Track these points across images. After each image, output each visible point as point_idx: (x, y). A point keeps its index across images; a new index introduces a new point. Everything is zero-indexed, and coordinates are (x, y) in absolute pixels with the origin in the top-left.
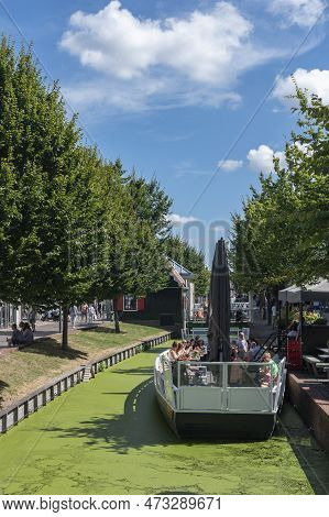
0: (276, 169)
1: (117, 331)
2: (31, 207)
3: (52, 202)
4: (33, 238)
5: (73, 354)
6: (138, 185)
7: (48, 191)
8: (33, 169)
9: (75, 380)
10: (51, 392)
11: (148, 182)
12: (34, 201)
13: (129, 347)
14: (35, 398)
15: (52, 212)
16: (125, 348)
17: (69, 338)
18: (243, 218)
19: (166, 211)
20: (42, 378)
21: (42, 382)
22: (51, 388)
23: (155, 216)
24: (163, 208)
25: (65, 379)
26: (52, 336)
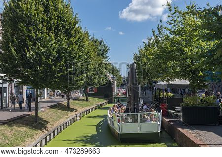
0: (154, 35)
1: (87, 100)
2: (61, 51)
3: (70, 49)
4: (62, 63)
5: (72, 110)
6: (96, 42)
7: (68, 44)
8: (62, 35)
9: (74, 120)
10: (66, 125)
11: (99, 40)
12: (62, 48)
13: (93, 107)
14: (60, 127)
15: (70, 53)
16: (91, 108)
17: (70, 103)
18: (138, 55)
19: (107, 52)
20: (62, 119)
21: (62, 121)
22: (66, 123)
23: (102, 54)
24: (105, 50)
25: (70, 120)
26: (62, 103)
